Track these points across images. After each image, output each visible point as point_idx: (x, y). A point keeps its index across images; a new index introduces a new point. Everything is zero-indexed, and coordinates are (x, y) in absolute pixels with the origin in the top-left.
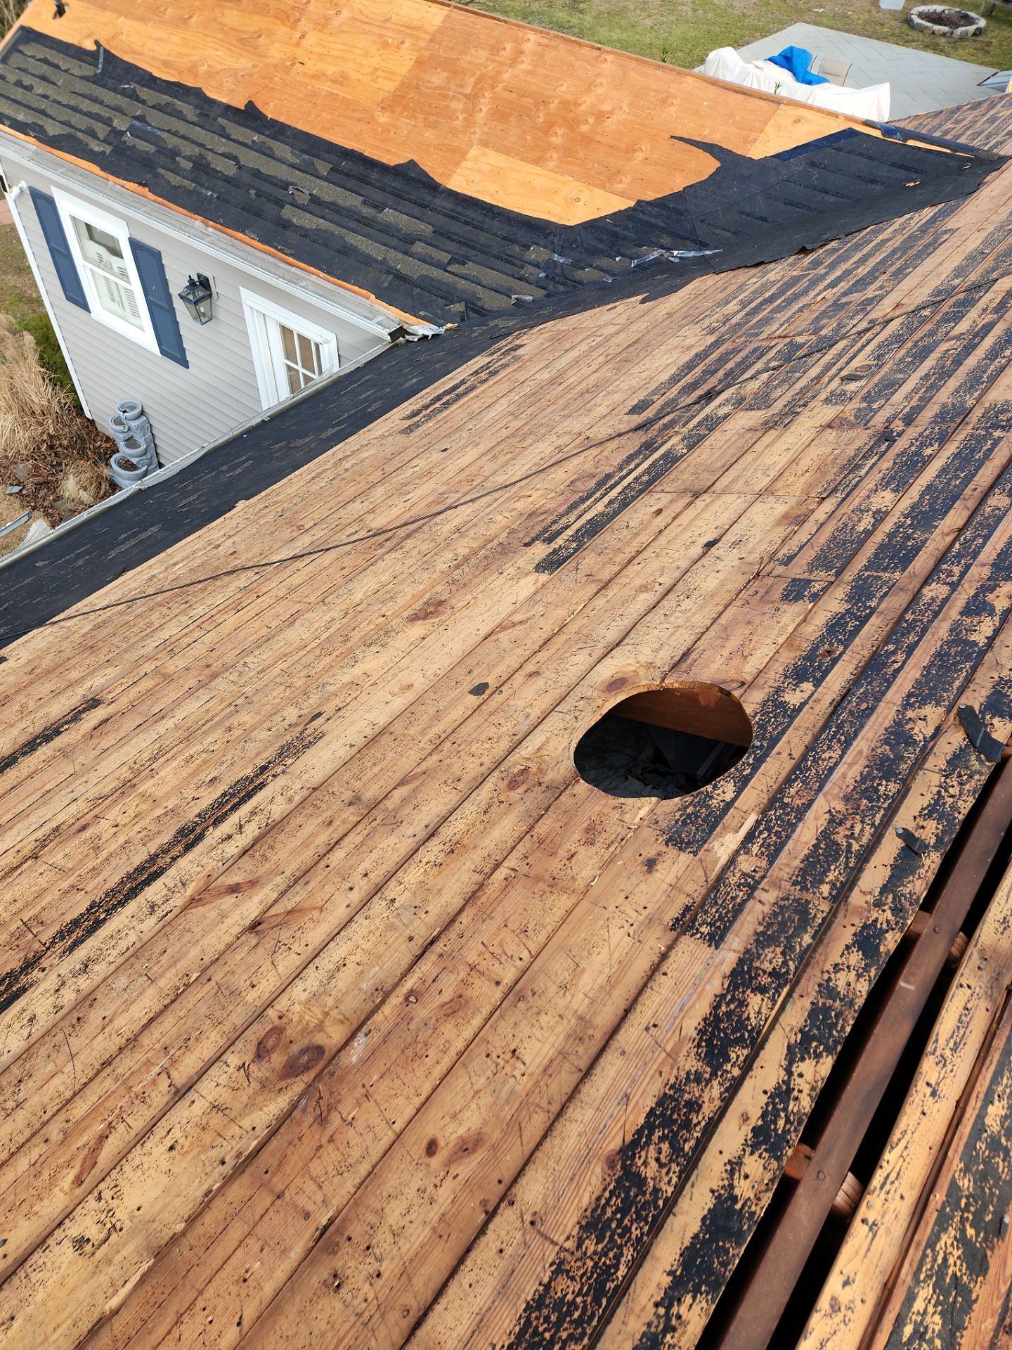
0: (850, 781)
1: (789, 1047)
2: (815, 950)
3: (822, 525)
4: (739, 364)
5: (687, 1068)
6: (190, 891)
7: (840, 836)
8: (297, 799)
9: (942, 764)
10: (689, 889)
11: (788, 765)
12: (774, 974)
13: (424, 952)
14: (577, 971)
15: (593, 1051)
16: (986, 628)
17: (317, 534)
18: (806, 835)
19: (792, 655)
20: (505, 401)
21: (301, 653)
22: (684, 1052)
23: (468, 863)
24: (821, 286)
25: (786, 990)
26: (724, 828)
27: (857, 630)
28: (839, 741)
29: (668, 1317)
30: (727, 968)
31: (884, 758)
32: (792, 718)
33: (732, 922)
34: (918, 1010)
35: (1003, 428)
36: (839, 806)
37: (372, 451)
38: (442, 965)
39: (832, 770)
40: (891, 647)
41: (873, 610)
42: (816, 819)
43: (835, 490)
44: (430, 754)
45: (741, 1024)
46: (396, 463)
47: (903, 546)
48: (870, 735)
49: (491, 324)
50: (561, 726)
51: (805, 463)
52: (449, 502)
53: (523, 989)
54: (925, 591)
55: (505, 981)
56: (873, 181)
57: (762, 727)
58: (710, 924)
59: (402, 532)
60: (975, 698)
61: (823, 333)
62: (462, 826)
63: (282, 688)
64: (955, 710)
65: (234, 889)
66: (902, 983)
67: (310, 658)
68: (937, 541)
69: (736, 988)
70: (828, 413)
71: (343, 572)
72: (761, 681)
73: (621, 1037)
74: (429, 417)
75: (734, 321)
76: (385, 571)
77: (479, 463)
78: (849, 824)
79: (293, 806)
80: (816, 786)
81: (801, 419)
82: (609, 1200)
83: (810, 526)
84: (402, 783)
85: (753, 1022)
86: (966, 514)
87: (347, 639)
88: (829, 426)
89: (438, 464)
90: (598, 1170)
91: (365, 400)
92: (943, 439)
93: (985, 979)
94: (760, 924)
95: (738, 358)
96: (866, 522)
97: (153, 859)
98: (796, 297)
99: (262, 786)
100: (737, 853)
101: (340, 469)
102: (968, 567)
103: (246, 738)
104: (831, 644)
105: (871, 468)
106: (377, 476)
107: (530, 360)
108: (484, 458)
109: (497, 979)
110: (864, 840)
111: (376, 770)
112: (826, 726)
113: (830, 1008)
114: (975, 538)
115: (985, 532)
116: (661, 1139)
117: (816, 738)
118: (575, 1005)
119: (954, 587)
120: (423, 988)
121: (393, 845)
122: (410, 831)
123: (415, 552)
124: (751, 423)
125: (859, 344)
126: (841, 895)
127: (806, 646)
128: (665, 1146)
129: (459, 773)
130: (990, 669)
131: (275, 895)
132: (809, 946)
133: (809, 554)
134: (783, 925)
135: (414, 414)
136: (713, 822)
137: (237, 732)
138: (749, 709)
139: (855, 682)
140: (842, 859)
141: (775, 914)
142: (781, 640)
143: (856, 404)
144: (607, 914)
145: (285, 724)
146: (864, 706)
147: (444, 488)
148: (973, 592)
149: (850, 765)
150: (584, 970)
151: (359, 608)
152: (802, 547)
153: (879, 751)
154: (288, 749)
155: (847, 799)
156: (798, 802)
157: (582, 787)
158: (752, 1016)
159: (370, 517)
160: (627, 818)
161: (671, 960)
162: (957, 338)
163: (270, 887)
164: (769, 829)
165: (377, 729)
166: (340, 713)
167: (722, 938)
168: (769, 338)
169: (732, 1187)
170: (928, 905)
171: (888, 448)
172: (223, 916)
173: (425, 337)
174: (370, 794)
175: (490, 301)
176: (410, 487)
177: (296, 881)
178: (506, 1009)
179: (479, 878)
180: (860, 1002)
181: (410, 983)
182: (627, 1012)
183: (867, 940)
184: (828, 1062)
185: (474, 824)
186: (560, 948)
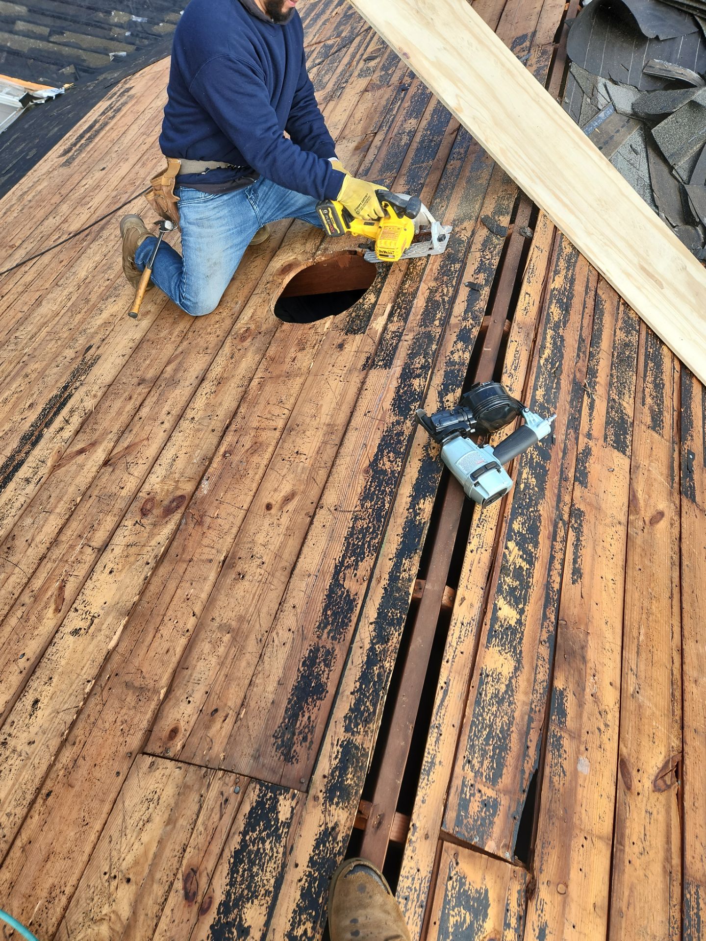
0: (435, 271)
1: (439, 392)
2: (439, 350)
3: (380, 148)
5: (391, 422)
6: (49, 463)
7: (438, 297)
8: (100, 394)
9: (479, 246)
10: (366, 349)
11: (401, 275)
12: (422, 367)
13: (224, 434)
14: (318, 407)
15: (340, 435)
16: (484, 176)
17: (29, 246)
18: (420, 303)
20: (135, 127)
21: (57, 319)
22: (388, 416)
23: (232, 385)
24: (332, 6)
25: (430, 372)
26: (375, 316)
29: (414, 511)
30: (398, 374)
31: (449, 254)
33: (394, 355)
34: (495, 358)
36: (433, 284)
37: (45, 184)
38: (238, 435)
39: (424, 269)
41: (423, 185)
42: (423, 294)
43: (381, 127)
44: (181, 342)
45: (413, 393)
46: (69, 186)
47: (429, 147)
49: (101, 78)
50: (261, 300)
52: (123, 200)
53: (291, 426)
54: (448, 166)
55: (279, 427)
58: (383, 360)
59: (96, 228)
60: (488, 211)
61: (343, 35)
62: (220, 369)
63: (54, 342)
64: (479, 220)
65: (81, 451)
66: (485, 349)
67: (66, 319)
68: (447, 139)
69: (405, 380)
70: (363, 83)
71: (63, 264)
73: (353, 423)
74: (80, 151)
76: (95, 254)
77: (134, 171)
78: (440, 290)
79: (98, 399)
80: (418, 279)
81: (347, 90)
82: (370, 486)
83: (373, 151)
84: (169, 363)
85: (418, 390)
87: (87, 301)
88: (366, 90)
89: (102, 179)
90: (361, 477)
91: (22, 151)
93: (523, 337)
94: (409, 350)
96: (405, 139)
97: (12, 458)
98: (318, 16)
99: (70, 396)
100: (386, 324)
101: (25, 202)
103: (42, 374)
105: (398, 109)
106: (56, 199)
107: (142, 95)
108: (137, 167)
109: (274, 427)
110: (450, 295)
111: (148, 362)
113: (454, 370)
116: (388, 453)
118: (323, 421)
120: (232, 448)
121: (178, 395)
122: (187, 383)
123: (112, 237)
125: (369, 37)
126: (445, 322)
128: (391, 455)
129: (205, 345)
131: (112, 444)
132: (436, 349)
133: (378, 166)
134: (420, 346)
135: (66, 152)
136: (369, 316)
137: (33, 376)
140: (442, 306)
141: (415, 343)
143: (378, 74)
144: (325, 377)
145: (68, 359)
147: (114, 193)
150: (322, 405)
151: (87, 281)
152: (372, 163)
153: (446, 252)
154: (78, 371)
155: (436, 279)
156: (411, 290)
157: (287, 326)
158: (417, 388)
159: (66, 225)
160: (319, 330)
161: (367, 382)
163: (106, 442)
164: (400, 308)
165: (137, 342)
166: (105, 342)
167: (391, 364)
169: (428, 454)
170: (489, 312)
171: (405, 95)
172: (82, 466)
173: (50, 99)
174: (150, 374)
175: (93, 60)
176: (87, 199)
177: (123, 433)
178: (285, 438)
179: (243, 389)
180: (467, 362)
181: (222, 449)
182: (352, 413)
183: (463, 336)
184: (459, 391)
185: (227, 366)
186: (305, 401)
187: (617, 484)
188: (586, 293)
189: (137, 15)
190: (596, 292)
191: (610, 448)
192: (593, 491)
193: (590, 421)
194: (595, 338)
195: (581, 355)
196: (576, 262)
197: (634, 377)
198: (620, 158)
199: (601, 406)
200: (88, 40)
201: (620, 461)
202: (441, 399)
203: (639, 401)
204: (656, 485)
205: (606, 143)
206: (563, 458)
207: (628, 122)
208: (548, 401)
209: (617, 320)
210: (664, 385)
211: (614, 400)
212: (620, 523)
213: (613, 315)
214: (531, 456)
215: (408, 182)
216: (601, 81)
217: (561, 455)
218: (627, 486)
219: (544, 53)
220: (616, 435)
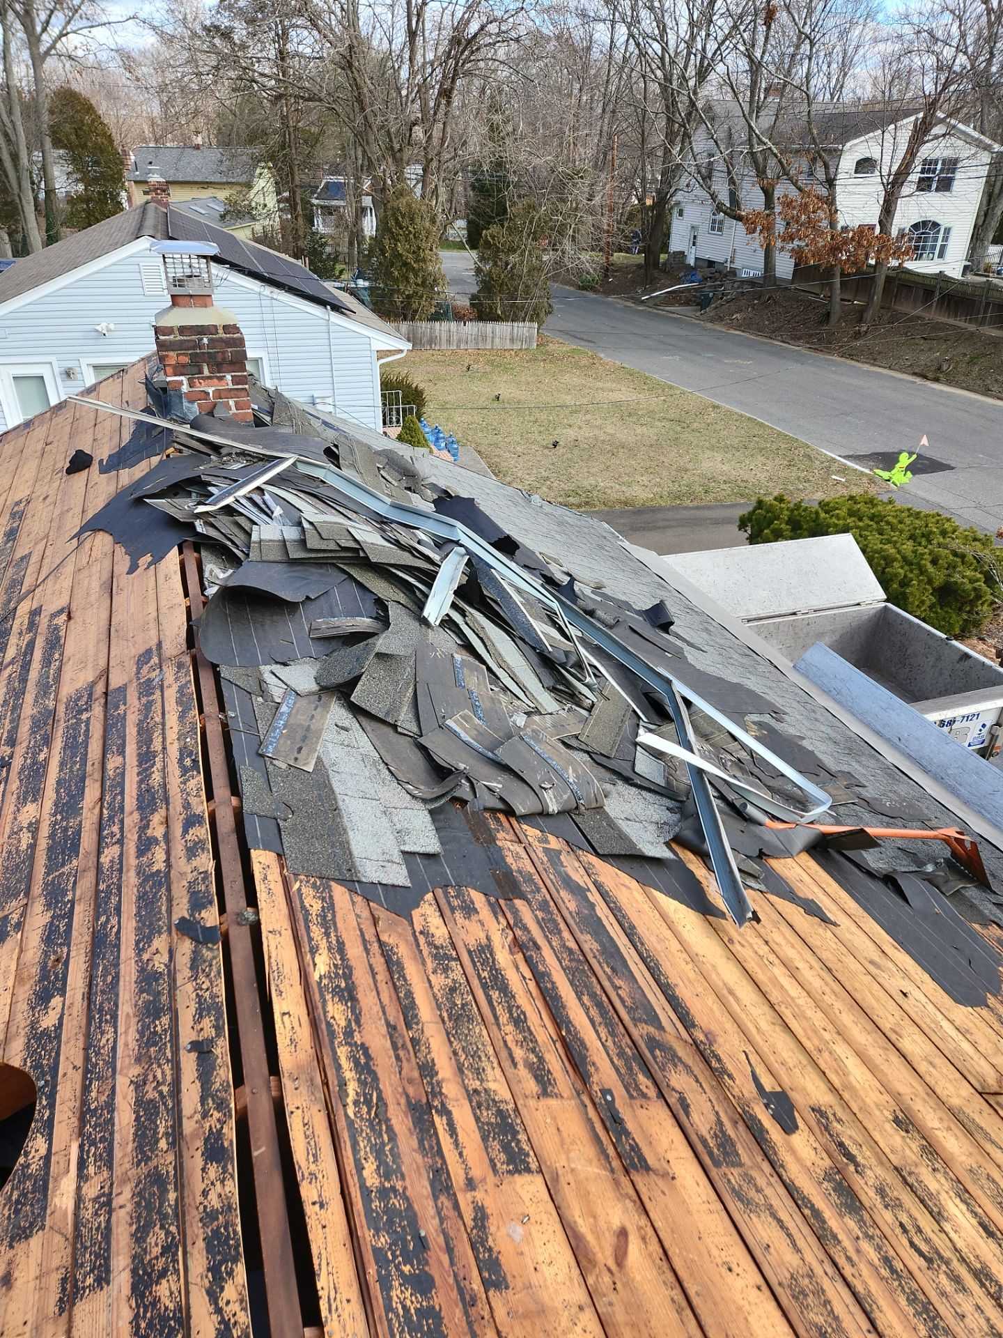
0: (133, 1044)
1: (208, 1292)
2: (182, 1198)
7: (150, 1092)
9: (187, 972)
11: (78, 1076)
12: (165, 1250)
16: (160, 855)
18: (124, 1118)
25: (180, 1253)
27: (70, 926)
28: (106, 1022)
31: (147, 1005)
32: (59, 1035)
33: (108, 1249)
35: (86, 709)
36: (136, 1071)
39: (114, 1049)
40: (103, 919)
41: (73, 902)
42: (125, 1098)
45: (164, 1319)
47: (66, 838)
48: (127, 996)
54: (103, 859)
58: (92, 1271)
60: (182, 909)
64: (174, 929)
68: (88, 818)
69: (143, 1294)
78: (151, 1078)
80: (110, 1074)
85: (171, 1306)
86: (98, 784)
92: (48, 741)
94: (131, 1224)
96: (25, 839)
100: (79, 1189)
102: (122, 822)
104: (55, 953)
110: (169, 1078)
113: (218, 1228)
114: (114, 798)
115: (118, 790)
117: (88, 1036)
119: (121, 842)
126: (176, 1137)
127: (35, 968)
130: (179, 881)
132: (176, 1200)
134: (148, 1206)
136: (43, 1185)
138: (17, 1062)
139: (92, 966)
140: (162, 1108)
141: (138, 1204)
146: (109, 979)
148: (136, 836)
149: (126, 1032)
153: (140, 1002)
155: (138, 1058)
156: (103, 1098)
158: (167, 1302)
167: (108, 1271)
170: (238, 1079)
180: (236, 1200)
183: (214, 1152)
184: (241, 1271)
187: (545, 1239)
188: (367, 951)
190: (379, 940)
191: (507, 1178)
192: (519, 1283)
193: (461, 1154)
194: (409, 1011)
195: (401, 1053)
196: (334, 916)
197: (485, 1032)
198: (330, 745)
199: (463, 1115)
201: (529, 1188)
202: (216, 1304)
203: (507, 1064)
204: (593, 1188)
205: (304, 739)
206: (452, 1263)
207: (320, 699)
208: (387, 1176)
209: (424, 963)
210: (524, 1013)
211: (475, 1091)
212: (581, 1308)
213: (415, 958)
214: (404, 1307)
215: (48, 906)
216: (266, 670)
217: (445, 1259)
218: (558, 1227)
219: (180, 666)
220: (506, 1148)
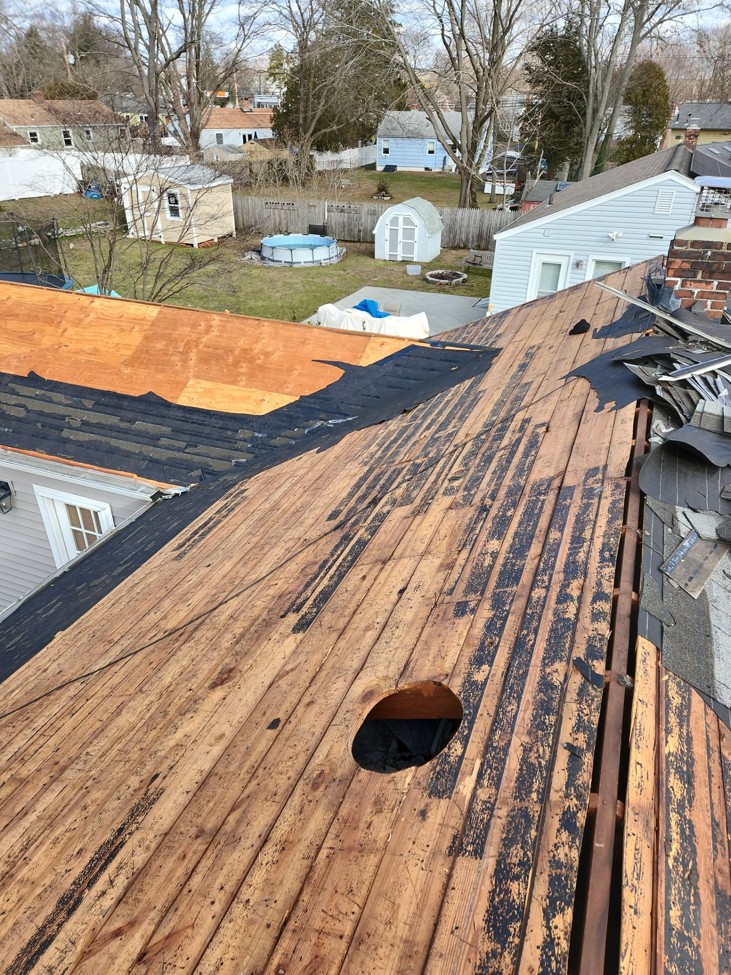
0: (527, 721)
1: (544, 910)
2: (540, 839)
3: (464, 566)
4: (387, 480)
5: (485, 950)
6: (80, 946)
8: (153, 846)
10: (453, 823)
11: (489, 721)
12: (521, 864)
13: (281, 933)
14: (395, 907)
15: (420, 962)
16: (572, 609)
17: (125, 643)
18: (513, 764)
19: (471, 650)
20: (243, 526)
21: (132, 734)
22: (481, 940)
23: (298, 854)
24: (421, 430)
25: (531, 872)
26: (463, 775)
27: (503, 625)
28: (514, 697)
30: (491, 870)
31: (542, 702)
32: (483, 690)
33: (485, 837)
34: (611, 858)
35: (544, 494)
36: (526, 739)
37: (155, 577)
38: (297, 938)
39: (515, 717)
40: (525, 632)
41: (508, 612)
42: (516, 751)
43: (465, 545)
44: (249, 781)
45: (511, 906)
46: (175, 581)
47: (513, 570)
48: (530, 689)
49: (222, 479)
50: (338, 735)
51: (443, 532)
52: (220, 599)
53: (360, 935)
54: (533, 594)
55: (346, 934)
56: (432, 370)
57: (467, 700)
58: (473, 843)
59: (191, 627)
60: (580, 652)
61: (430, 455)
62: (286, 828)
63: (122, 763)
64: (571, 662)
65: (118, 933)
66: (596, 845)
67: (140, 735)
68: (530, 564)
69: (501, 882)
70: (448, 501)
71: (152, 666)
72: (457, 671)
73: (437, 944)
74: (192, 546)
75: (377, 456)
76: (184, 657)
77: (236, 569)
78: (535, 749)
79: (151, 852)
80: (509, 731)
81: (433, 506)
83: (457, 569)
84: (233, 809)
85: (517, 901)
86: (541, 545)
87: (166, 714)
88: (450, 508)
89: (206, 576)
91: (142, 543)
92: (515, 505)
93: (641, 827)
94: (503, 832)
95: (386, 477)
96: (488, 561)
97: (42, 930)
98: (409, 437)
99: (122, 844)
100: (475, 789)
101: (133, 594)
102: (551, 576)
103: (101, 808)
104: (491, 638)
105: (481, 528)
106: (162, 593)
107: (254, 498)
108: (238, 566)
109: (340, 934)
110: (547, 757)
111: (211, 805)
112: (503, 691)
113: (560, 875)
114: (549, 558)
115: (554, 554)
117: (500, 699)
118: (399, 934)
119: (547, 588)
120: (287, 961)
121: (238, 858)
122: (248, 843)
123: (203, 640)
124: (404, 514)
125: (453, 459)
126: (544, 797)
127: (477, 642)
129: (274, 789)
130: (582, 632)
131: (153, 927)
132: (536, 837)
133: (462, 586)
135: (181, 546)
136: (455, 773)
137: (91, 809)
138: (455, 691)
139: (512, 658)
140: (538, 773)
141: (510, 823)
142: (461, 642)
143: (461, 493)
144: (404, 859)
145: (131, 790)
146: (521, 672)
147: (214, 591)
148: (558, 590)
149: (525, 711)
150: (399, 905)
151: (170, 689)
152: (456, 582)
153: (538, 698)
154: (137, 809)
155: (529, 733)
156: (502, 744)
157: (364, 773)
158: (515, 898)
159: (164, 622)
160: (399, 786)
161: (454, 877)
162: (504, 448)
163: (147, 922)
164: (490, 767)
165: (205, 774)
166: (173, 771)
167: (482, 851)
168: (401, 463)
170: (595, 788)
171: (487, 515)
172: (113, 959)
173: (177, 495)
174: (210, 825)
175: (217, 466)
176: (189, 596)
177: (167, 911)
178: (352, 954)
179: (307, 862)
180: (576, 864)
181: (276, 960)
182: (436, 925)
183: (568, 822)
184: (569, 912)
185: (294, 824)
186: (379, 895)
189: (259, 432)
200: (216, 451)
202: (548, 921)
205: (696, 572)
207: (716, 546)
215: (493, 607)
216: (679, 509)
219: (617, 486)
